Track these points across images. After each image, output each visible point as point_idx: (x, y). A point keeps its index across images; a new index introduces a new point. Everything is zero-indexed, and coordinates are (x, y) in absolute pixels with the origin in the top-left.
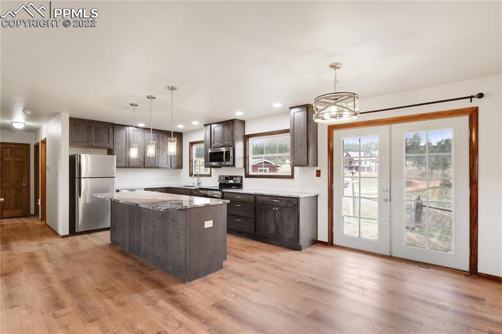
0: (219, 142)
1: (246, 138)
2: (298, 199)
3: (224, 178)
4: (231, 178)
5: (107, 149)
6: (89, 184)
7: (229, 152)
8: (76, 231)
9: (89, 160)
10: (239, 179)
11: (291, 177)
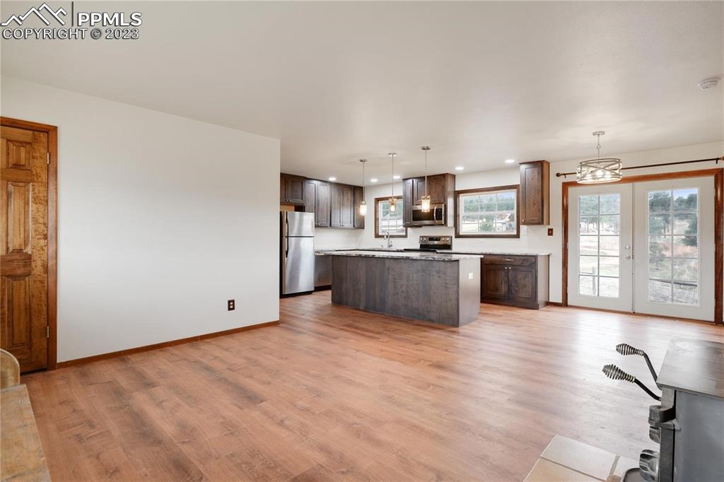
1: (457, 194)
2: (535, 257)
3: (429, 239)
4: (438, 239)
7: (441, 209)
8: (283, 294)
10: (448, 239)
11: (518, 236)
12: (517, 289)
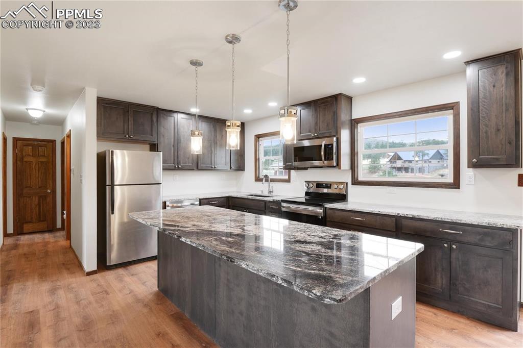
0: (310, 132)
1: (354, 124)
2: (512, 231)
3: (315, 184)
4: (328, 186)
5: (149, 144)
6: (126, 194)
7: (332, 145)
8: (108, 264)
9: (127, 159)
10: (342, 187)
11: (456, 185)
12: (467, 286)
